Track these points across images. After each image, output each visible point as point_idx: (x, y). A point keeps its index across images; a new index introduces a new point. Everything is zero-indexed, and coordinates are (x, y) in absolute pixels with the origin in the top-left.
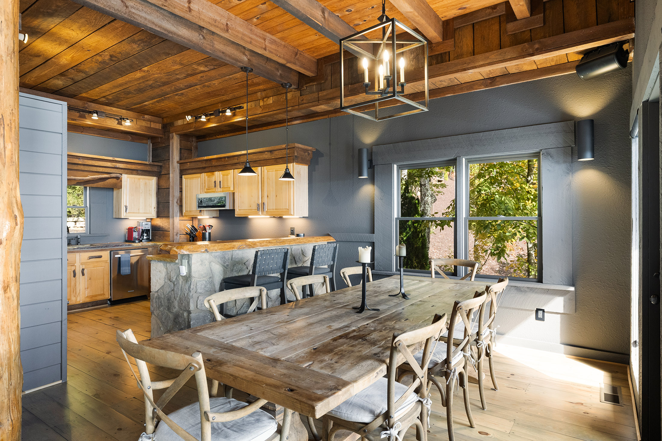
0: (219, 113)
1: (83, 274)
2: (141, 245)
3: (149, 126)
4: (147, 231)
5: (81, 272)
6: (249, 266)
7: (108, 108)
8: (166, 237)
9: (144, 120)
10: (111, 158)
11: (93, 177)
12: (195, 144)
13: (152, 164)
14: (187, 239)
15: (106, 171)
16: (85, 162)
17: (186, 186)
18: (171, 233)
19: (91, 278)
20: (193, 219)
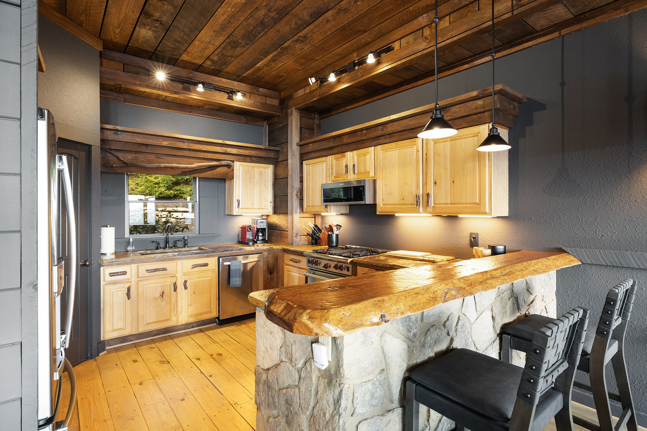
0: (355, 66)
1: (186, 288)
2: (254, 249)
3: (264, 101)
4: (263, 230)
5: (183, 284)
6: (451, 330)
7: (217, 78)
8: (284, 238)
9: (258, 95)
10: (220, 141)
11: (199, 164)
12: (318, 122)
13: (268, 148)
14: (308, 241)
15: (215, 158)
16: (190, 147)
17: (307, 175)
18: (289, 233)
19: (195, 292)
20: (315, 215)
